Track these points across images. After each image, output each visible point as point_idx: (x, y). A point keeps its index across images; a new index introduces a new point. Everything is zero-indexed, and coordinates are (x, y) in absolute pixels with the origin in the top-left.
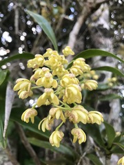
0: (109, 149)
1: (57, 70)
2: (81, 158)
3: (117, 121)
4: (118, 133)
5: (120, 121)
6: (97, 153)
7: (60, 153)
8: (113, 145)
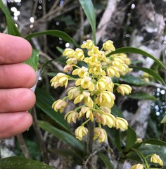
0: (125, 153)
1: (95, 69)
2: (91, 155)
3: (143, 125)
4: (139, 140)
5: (145, 125)
6: (109, 154)
7: (70, 144)
8: (131, 150)
